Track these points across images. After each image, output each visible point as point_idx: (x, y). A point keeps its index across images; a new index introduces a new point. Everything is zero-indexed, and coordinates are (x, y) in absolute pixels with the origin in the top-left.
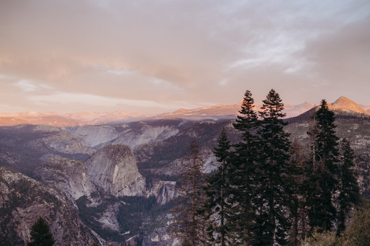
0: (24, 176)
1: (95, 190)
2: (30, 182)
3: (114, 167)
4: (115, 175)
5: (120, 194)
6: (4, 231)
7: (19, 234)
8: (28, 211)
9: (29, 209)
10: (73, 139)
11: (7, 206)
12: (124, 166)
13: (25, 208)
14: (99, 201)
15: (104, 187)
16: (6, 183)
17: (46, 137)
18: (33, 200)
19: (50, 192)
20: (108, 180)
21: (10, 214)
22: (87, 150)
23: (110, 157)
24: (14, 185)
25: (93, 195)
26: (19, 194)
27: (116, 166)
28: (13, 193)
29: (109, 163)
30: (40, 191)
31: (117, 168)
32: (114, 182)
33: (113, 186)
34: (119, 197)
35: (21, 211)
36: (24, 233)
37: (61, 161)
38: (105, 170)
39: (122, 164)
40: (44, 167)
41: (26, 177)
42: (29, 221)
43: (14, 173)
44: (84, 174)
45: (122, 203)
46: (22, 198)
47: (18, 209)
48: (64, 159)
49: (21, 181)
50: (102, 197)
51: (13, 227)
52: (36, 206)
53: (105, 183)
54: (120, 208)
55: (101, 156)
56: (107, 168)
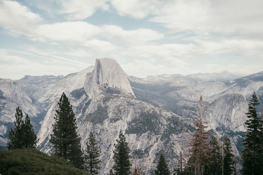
0: (174, 114)
1: (219, 126)
2: (178, 118)
3: (232, 109)
4: (233, 116)
5: (237, 130)
6: (166, 148)
7: (175, 151)
8: (179, 137)
9: (180, 135)
10: (197, 91)
11: (166, 132)
12: (239, 109)
13: (177, 134)
14: (222, 134)
15: (225, 124)
16: (164, 117)
17: (179, 90)
18: (182, 130)
19: (192, 125)
20: (227, 119)
21: (169, 138)
22: (206, 99)
23: (228, 103)
24: (169, 119)
25: (218, 129)
26: (172, 126)
27: (234, 109)
28: (169, 124)
29: (228, 107)
30: (185, 124)
31: (234, 111)
32: (232, 121)
33: (231, 124)
34: (236, 132)
35: (175, 136)
36: (178, 151)
37: (194, 105)
38: (225, 112)
39: (238, 108)
40: (183, 108)
41: (175, 115)
42: (181, 143)
43: (168, 111)
44: (210, 114)
45: (239, 137)
46: (175, 128)
47: (173, 135)
48: (196, 104)
49: (173, 117)
50: (224, 131)
51: (171, 147)
52: (184, 133)
53: (225, 121)
54: (238, 140)
55: (221, 102)
56: (226, 111)
